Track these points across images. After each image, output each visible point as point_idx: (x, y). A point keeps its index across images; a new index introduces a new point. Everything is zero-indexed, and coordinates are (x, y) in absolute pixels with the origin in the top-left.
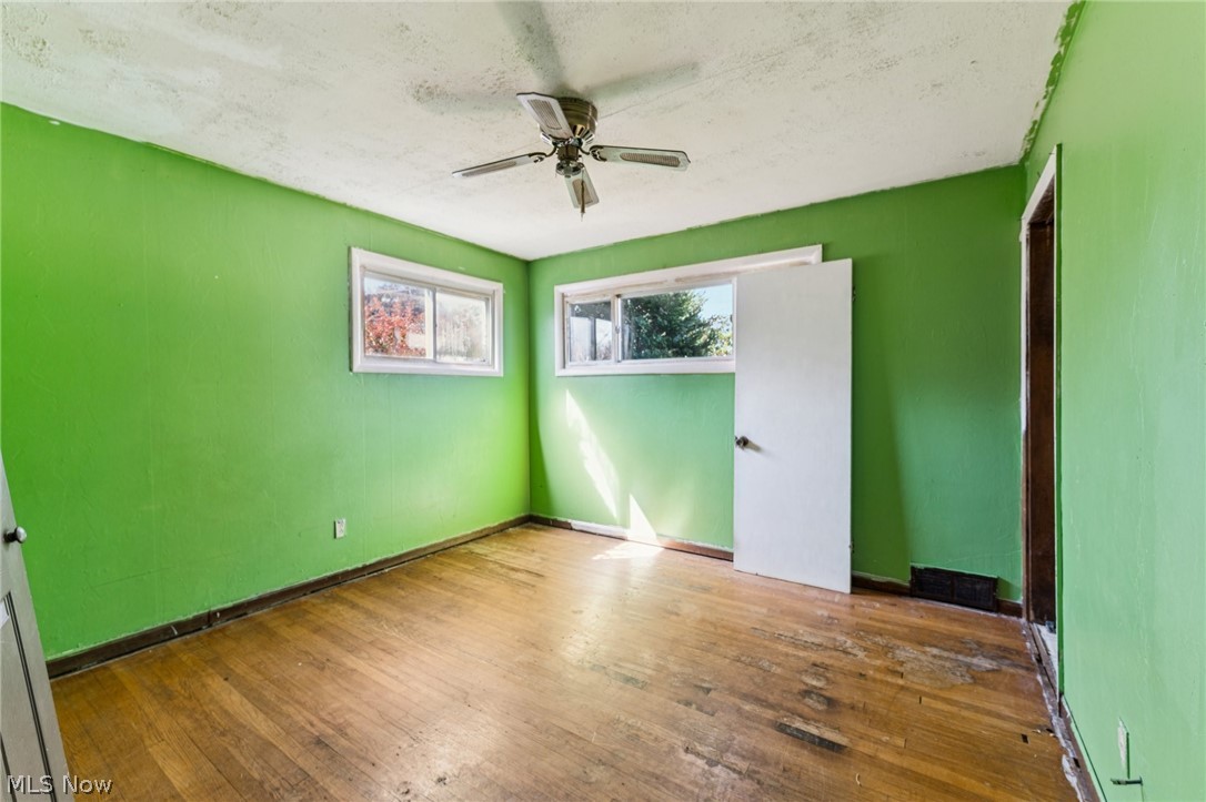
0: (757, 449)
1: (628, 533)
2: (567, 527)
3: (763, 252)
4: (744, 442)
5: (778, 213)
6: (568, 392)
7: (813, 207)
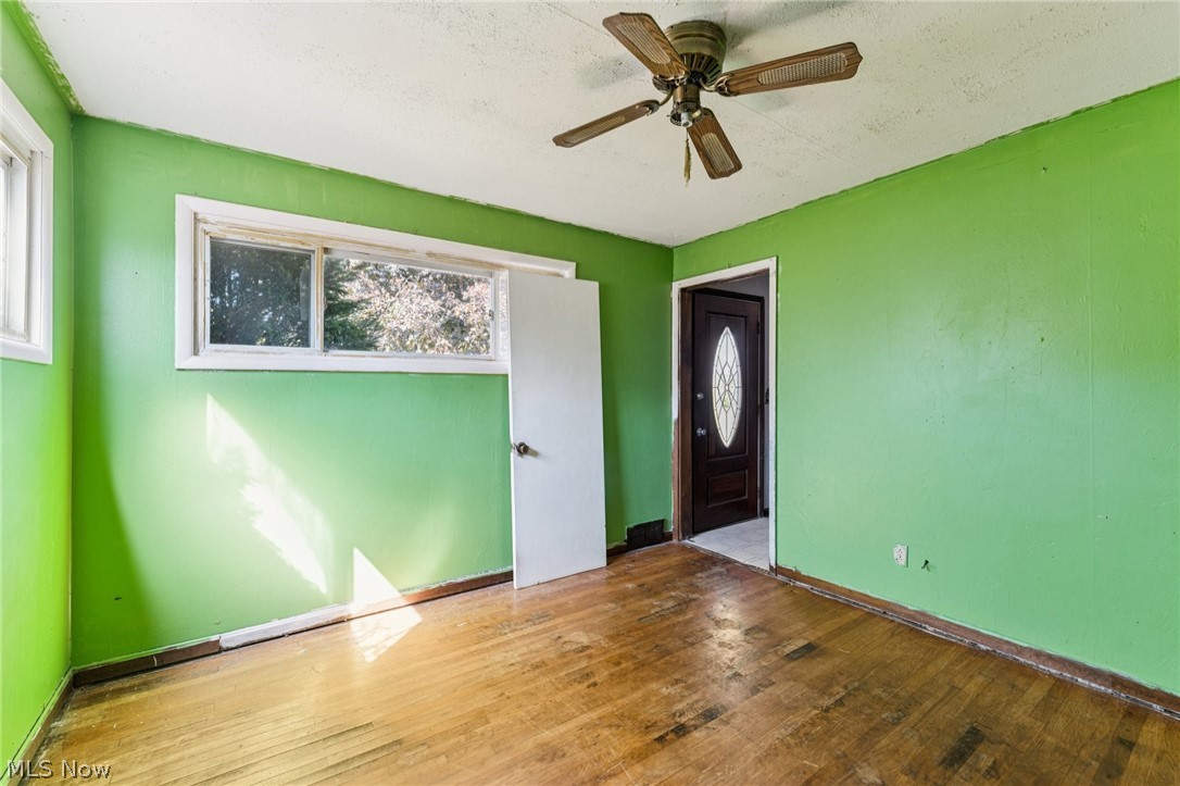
0: (535, 454)
1: (352, 609)
2: (215, 649)
3: (527, 253)
4: (523, 450)
5: (541, 219)
6: (209, 397)
7: (569, 226)
